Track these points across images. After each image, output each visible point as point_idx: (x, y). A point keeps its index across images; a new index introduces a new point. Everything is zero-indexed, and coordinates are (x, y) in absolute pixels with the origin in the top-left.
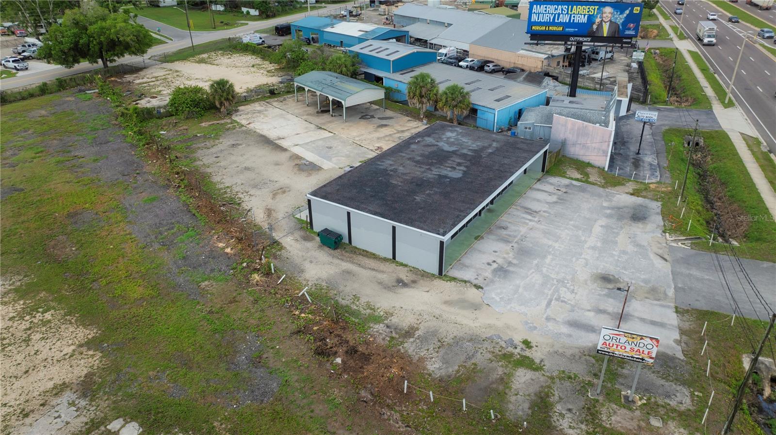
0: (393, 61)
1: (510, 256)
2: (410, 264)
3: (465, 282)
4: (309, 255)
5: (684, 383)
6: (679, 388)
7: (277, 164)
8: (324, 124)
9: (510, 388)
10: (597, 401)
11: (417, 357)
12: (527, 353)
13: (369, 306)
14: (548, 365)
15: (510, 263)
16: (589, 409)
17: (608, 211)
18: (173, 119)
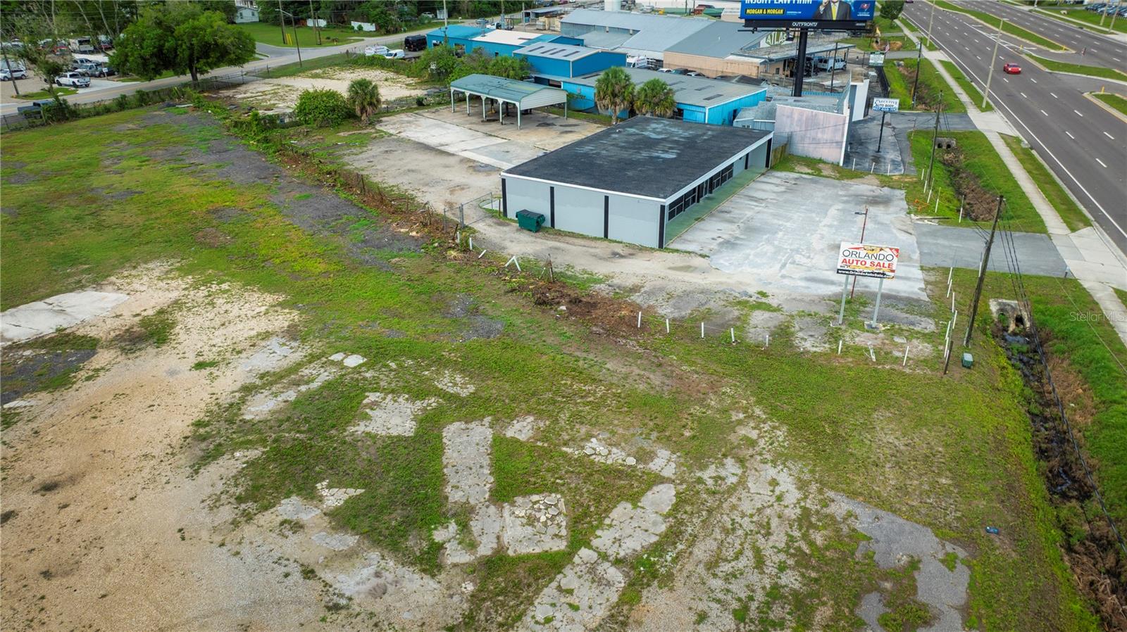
0: (573, 62)
1: (737, 233)
2: (624, 241)
3: (689, 253)
4: (508, 236)
5: (929, 316)
6: (923, 319)
7: (446, 166)
8: (494, 131)
9: (749, 324)
10: (840, 329)
11: (646, 306)
12: (763, 300)
13: (585, 272)
14: (785, 307)
15: (737, 238)
16: (831, 334)
17: (845, 198)
18: (304, 128)
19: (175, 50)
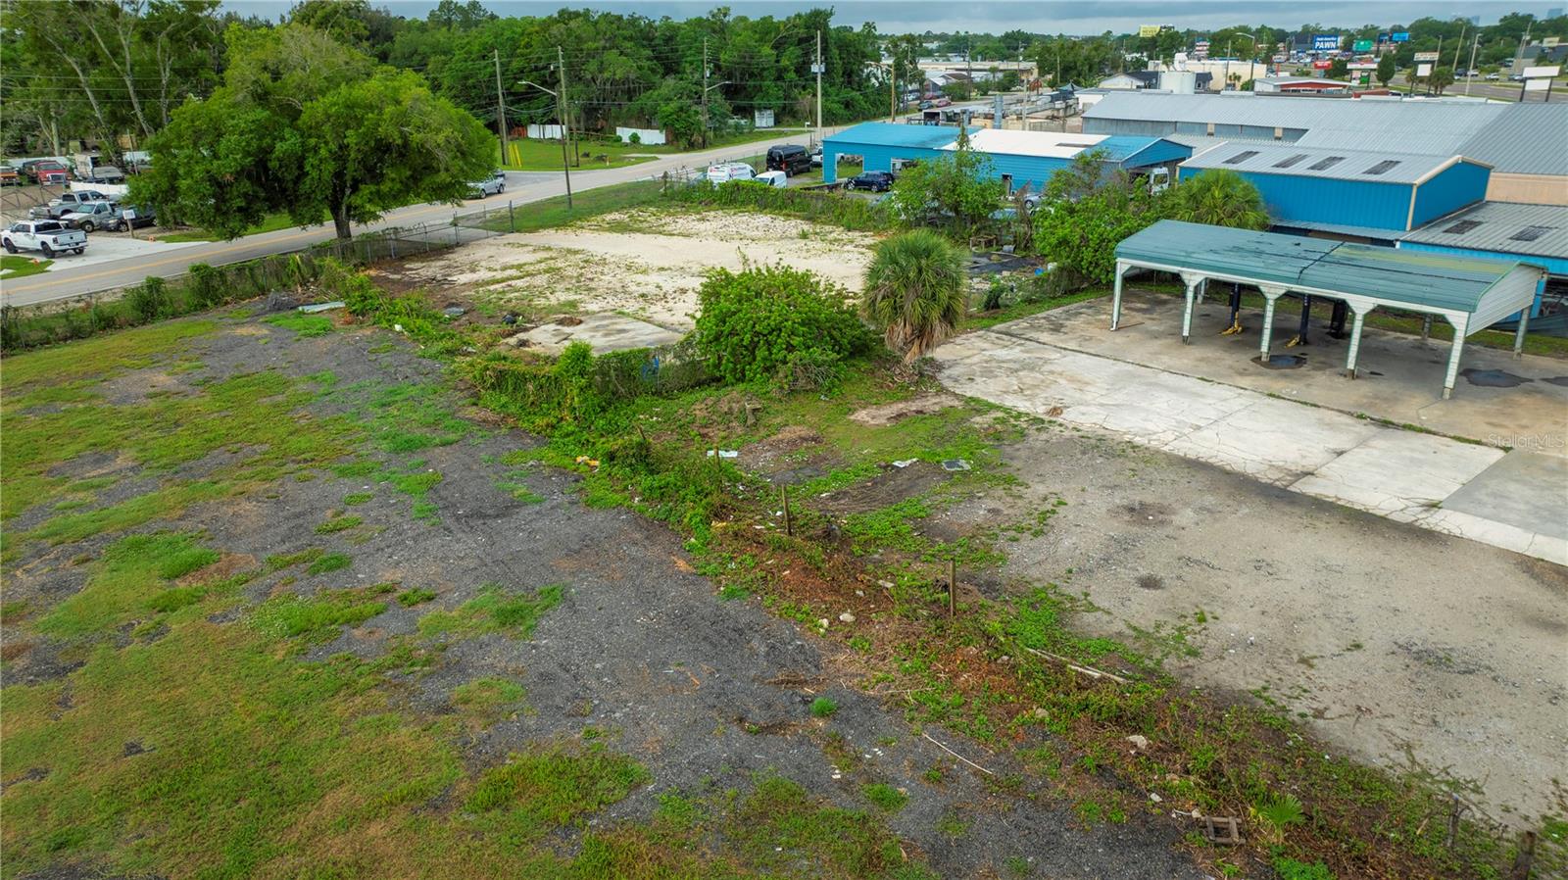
0: (1421, 187)
19: (301, 162)
